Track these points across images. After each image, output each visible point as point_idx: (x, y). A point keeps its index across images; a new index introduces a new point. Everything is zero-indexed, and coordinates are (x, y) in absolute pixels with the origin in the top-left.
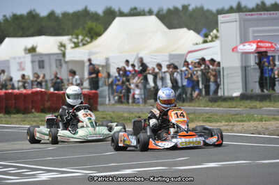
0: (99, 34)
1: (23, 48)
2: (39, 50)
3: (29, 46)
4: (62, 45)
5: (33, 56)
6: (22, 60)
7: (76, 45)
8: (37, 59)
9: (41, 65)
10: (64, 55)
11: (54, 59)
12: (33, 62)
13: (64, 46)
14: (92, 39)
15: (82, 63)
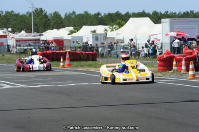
0: (122, 25)
1: (90, 30)
2: (97, 32)
3: (93, 30)
5: (93, 35)
6: (89, 36)
7: (112, 30)
8: (95, 36)
9: (97, 39)
10: (106, 34)
11: (102, 36)
12: (93, 37)
13: (107, 30)
14: (120, 27)
15: (114, 38)
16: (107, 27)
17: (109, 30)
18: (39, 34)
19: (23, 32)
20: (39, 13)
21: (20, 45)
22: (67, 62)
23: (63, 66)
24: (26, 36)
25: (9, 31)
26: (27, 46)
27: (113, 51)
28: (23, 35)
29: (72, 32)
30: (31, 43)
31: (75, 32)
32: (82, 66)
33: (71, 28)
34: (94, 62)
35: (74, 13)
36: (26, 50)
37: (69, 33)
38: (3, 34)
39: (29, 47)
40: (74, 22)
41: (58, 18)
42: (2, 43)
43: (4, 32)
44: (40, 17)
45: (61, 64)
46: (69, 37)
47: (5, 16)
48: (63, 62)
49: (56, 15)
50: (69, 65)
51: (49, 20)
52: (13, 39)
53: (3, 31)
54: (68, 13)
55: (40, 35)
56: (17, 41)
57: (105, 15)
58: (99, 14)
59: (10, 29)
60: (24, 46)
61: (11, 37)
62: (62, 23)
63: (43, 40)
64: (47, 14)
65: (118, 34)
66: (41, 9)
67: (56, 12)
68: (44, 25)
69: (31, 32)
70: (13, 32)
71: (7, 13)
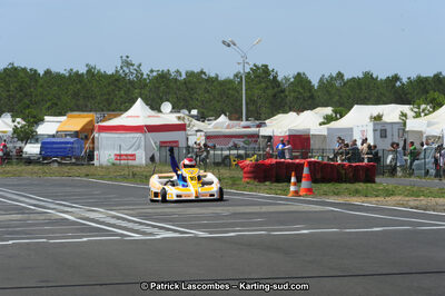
0: (440, 105)
1: (369, 115)
2: (385, 119)
3: (375, 115)
4: (404, 115)
5: (374, 125)
6: (364, 128)
7: (418, 115)
8: (379, 127)
9: (383, 134)
10: (405, 124)
11: (396, 128)
12: (375, 130)
13: (405, 116)
14: (434, 109)
15: (421, 133)
16: (406, 108)
17: (410, 114)
18: (258, 122)
19: (223, 118)
20: (261, 75)
21: (214, 148)
22: (305, 184)
23: (296, 192)
24: (228, 127)
25: (193, 116)
26: (230, 149)
27: (416, 162)
28: (222, 124)
29: (328, 119)
30: (240, 142)
31: (337, 119)
32: (337, 194)
33: (329, 111)
34: (369, 185)
35: (340, 75)
36: (227, 157)
37: (322, 120)
38: (177, 122)
39: (235, 152)
40: (340, 96)
41: (304, 88)
42: (177, 142)
43: (179, 118)
44: (263, 85)
45: (292, 188)
46: (323, 130)
47: (185, 82)
48: (295, 184)
49: (301, 80)
50: (310, 190)
51: (283, 91)
52: (199, 133)
53: (179, 115)
54: (326, 76)
55: (259, 126)
56: (208, 137)
57: (410, 81)
58: (396, 78)
59: (194, 112)
60: (222, 150)
61: (196, 128)
62: (312, 97)
63: (264, 137)
64: (279, 78)
65: (429, 124)
66: (266, 66)
67: (299, 74)
68: (271, 103)
69: (240, 119)
70: (202, 117)
71: (190, 74)
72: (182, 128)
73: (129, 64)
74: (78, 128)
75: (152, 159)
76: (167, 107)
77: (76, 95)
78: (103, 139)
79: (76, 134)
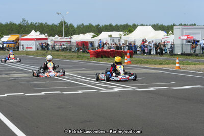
2: (113, 36)
3: (109, 35)
4: (120, 35)
7: (125, 35)
8: (112, 39)
9: (113, 41)
10: (121, 38)
11: (118, 39)
14: (130, 33)
16: (121, 33)
17: (123, 35)
19: (57, 36)
21: (57, 45)
24: (60, 39)
28: (57, 38)
29: (94, 37)
30: (64, 43)
31: (97, 36)
33: (92, 34)
37: (92, 37)
46: (93, 40)
52: (52, 41)
55: (70, 38)
56: (55, 42)
69: (62, 36)
72: (47, 39)
73: (24, 21)
74: (14, 39)
75: (38, 49)
76: (38, 33)
77: (9, 30)
78: (22, 42)
79: (13, 41)
